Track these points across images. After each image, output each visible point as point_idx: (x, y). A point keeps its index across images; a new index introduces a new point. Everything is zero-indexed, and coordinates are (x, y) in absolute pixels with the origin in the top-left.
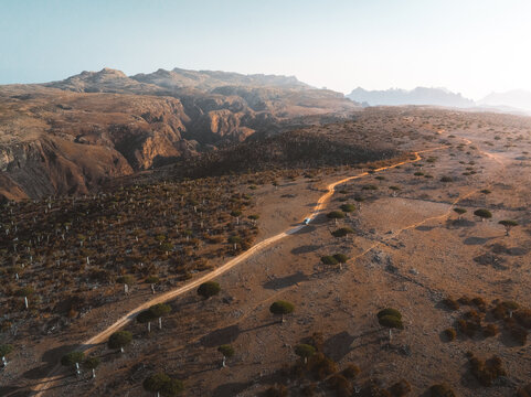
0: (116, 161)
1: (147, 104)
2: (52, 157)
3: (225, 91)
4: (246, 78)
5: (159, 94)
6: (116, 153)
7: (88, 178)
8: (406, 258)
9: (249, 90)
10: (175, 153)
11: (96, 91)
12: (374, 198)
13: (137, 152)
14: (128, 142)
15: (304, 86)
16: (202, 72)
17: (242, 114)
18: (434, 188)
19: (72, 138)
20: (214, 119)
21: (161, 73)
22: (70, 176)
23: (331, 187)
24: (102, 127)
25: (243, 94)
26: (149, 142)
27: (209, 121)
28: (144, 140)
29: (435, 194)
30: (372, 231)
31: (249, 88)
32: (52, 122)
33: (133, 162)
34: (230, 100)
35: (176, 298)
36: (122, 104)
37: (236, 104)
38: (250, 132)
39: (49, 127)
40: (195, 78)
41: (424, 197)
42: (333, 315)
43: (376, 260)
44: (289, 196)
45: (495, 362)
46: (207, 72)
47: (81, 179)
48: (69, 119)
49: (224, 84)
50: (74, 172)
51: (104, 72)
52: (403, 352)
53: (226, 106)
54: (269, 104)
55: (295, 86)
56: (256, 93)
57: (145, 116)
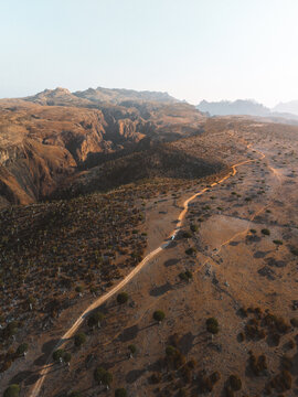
0: (66, 157)
1: (83, 115)
2: (30, 154)
3: (127, 104)
4: (139, 94)
5: (90, 107)
6: (66, 151)
7: (51, 169)
8: (223, 272)
9: (141, 103)
10: (99, 150)
11: (53, 104)
12: (209, 215)
13: (78, 150)
14: (73, 143)
15: (173, 99)
16: (114, 90)
17: (137, 122)
18: (241, 205)
19: (41, 140)
20: (121, 125)
21: (90, 90)
22: (40, 167)
23: (186, 204)
24: (58, 132)
25: (137, 106)
26: (85, 143)
27: (118, 127)
28: (82, 142)
29: (242, 211)
30: (206, 249)
31: (141, 101)
32: (29, 129)
33: (76, 157)
34: (130, 111)
35: (106, 302)
36: (69, 115)
37: (133, 114)
38: (142, 136)
39: (27, 132)
40: (110, 94)
41: (235, 214)
42: (185, 318)
43: (207, 274)
44: (164, 213)
45: (262, 358)
46: (117, 90)
47: (47, 169)
48: (39, 126)
49: (126, 99)
50: (43, 164)
51: (57, 89)
52: (218, 349)
53: (128, 116)
54: (152, 113)
55: (167, 100)
56: (144, 106)
57: (82, 123)
